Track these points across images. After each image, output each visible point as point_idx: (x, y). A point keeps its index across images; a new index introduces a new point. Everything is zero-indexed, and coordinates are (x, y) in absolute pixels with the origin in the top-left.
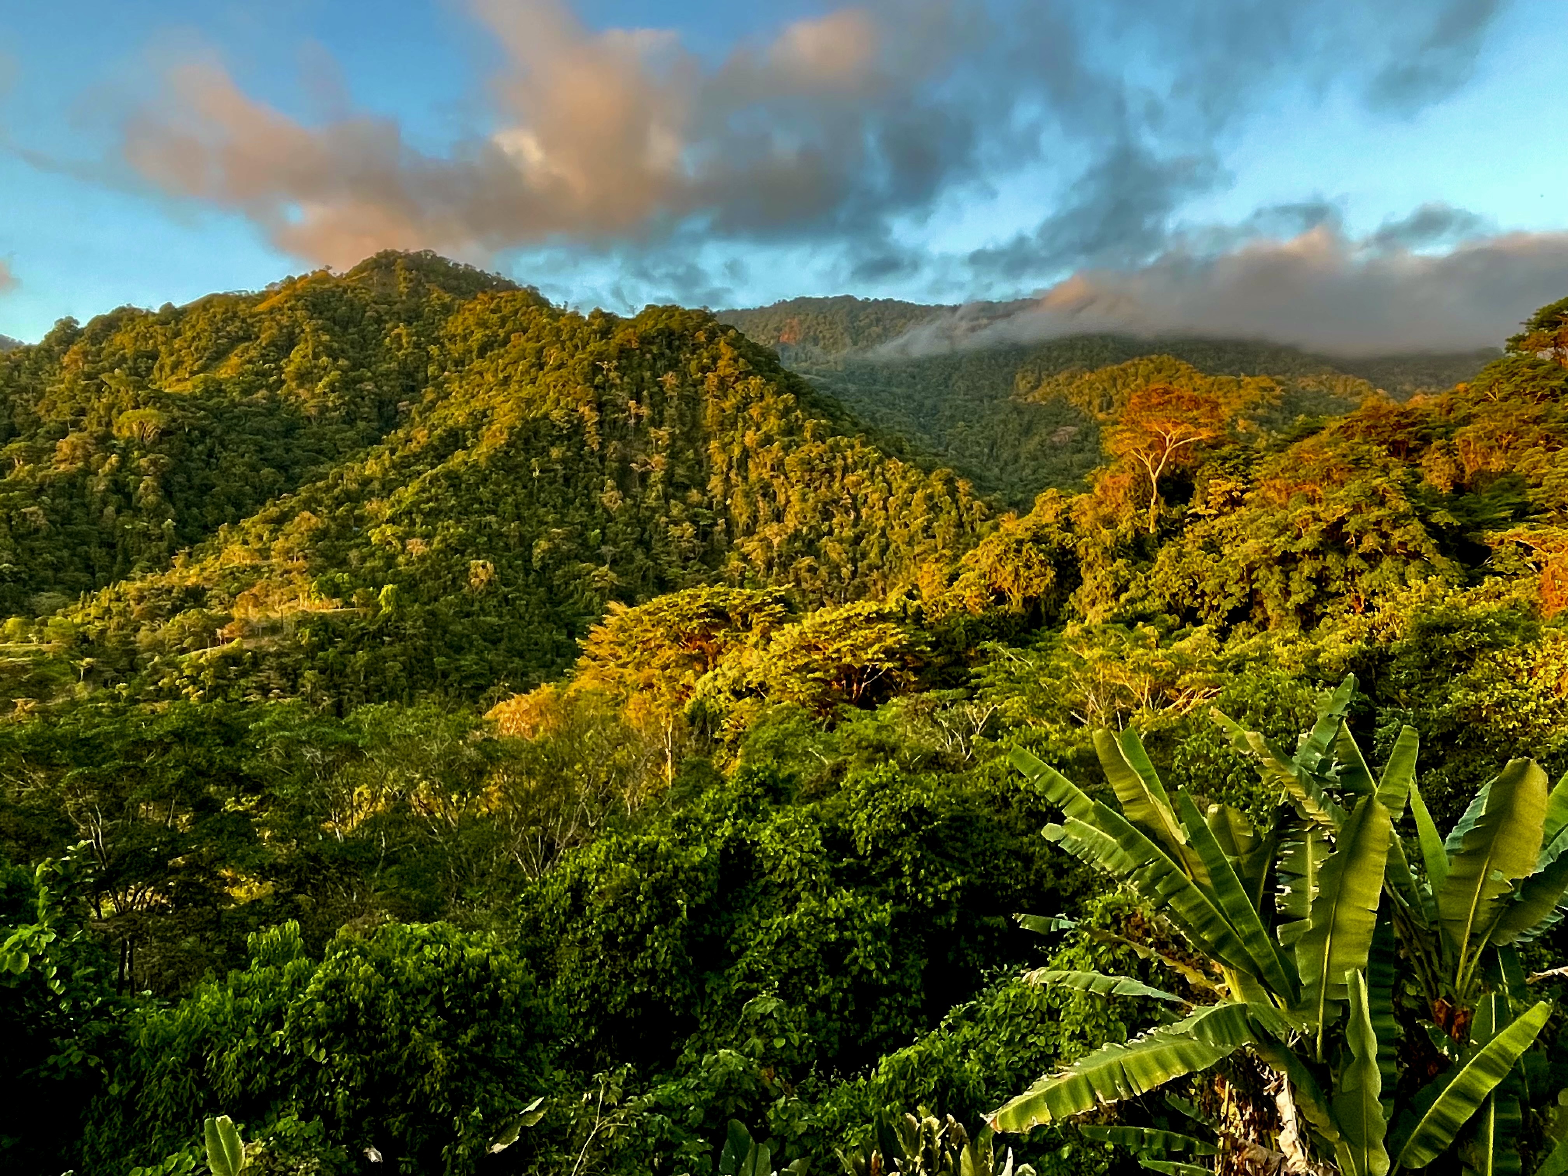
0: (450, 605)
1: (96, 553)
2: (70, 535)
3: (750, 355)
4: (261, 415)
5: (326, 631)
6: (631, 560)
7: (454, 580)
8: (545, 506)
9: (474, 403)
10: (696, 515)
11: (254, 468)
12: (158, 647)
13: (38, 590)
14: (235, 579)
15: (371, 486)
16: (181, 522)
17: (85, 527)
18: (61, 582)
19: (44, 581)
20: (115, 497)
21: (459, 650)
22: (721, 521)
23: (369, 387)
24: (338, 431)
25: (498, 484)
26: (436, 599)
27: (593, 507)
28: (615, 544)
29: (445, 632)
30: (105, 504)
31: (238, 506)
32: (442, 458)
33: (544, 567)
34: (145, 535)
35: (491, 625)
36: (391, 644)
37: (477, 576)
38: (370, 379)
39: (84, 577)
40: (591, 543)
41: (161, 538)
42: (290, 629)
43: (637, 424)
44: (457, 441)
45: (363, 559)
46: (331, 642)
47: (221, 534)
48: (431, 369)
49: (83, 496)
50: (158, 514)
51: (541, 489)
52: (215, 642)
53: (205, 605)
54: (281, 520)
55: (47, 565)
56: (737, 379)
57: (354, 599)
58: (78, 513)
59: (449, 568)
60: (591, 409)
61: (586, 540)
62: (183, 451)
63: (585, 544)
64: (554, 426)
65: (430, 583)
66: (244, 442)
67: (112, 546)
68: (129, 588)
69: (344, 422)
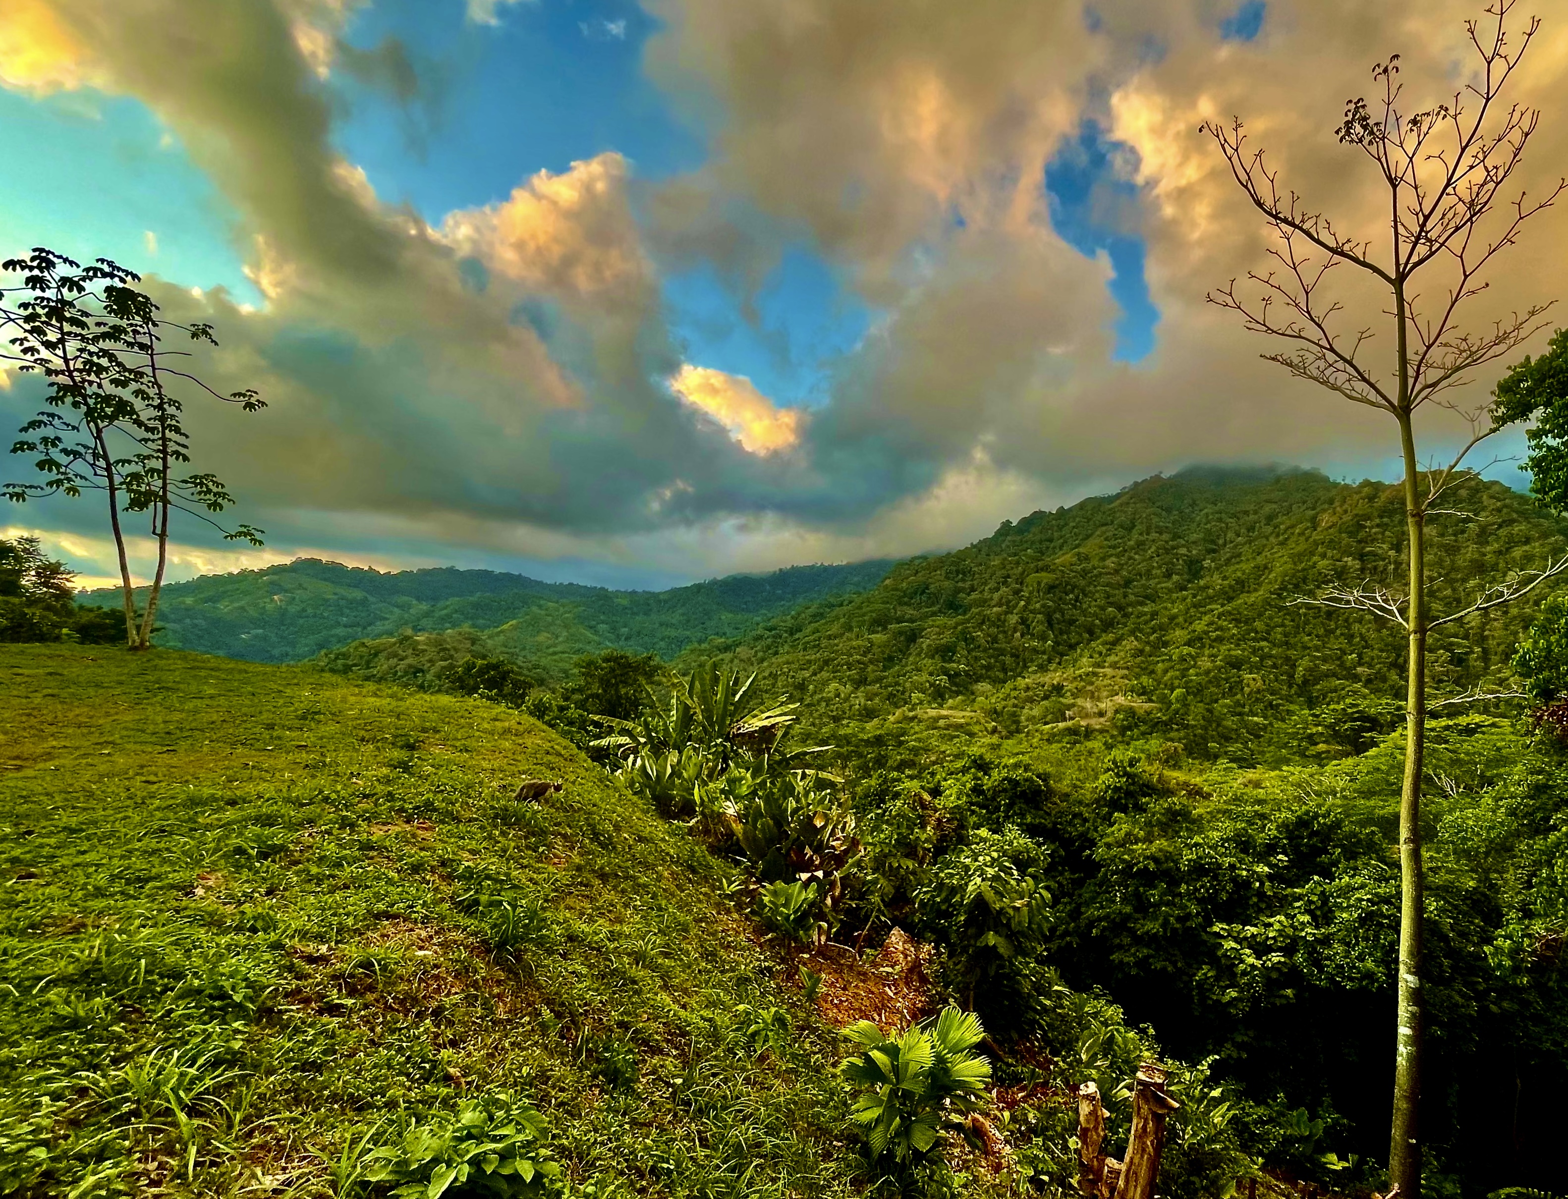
0: (1225, 706)
1: (1008, 660)
2: (995, 649)
3: (1515, 505)
4: (1109, 573)
5: (1133, 718)
6: (1384, 679)
7: (1231, 688)
8: (1309, 635)
9: (1259, 558)
10: (1452, 644)
11: (1103, 609)
12: (1031, 719)
13: (977, 681)
14: (1082, 680)
15: (1176, 621)
16: (1057, 643)
17: (1004, 646)
18: (989, 677)
19: (981, 676)
20: (1020, 627)
21: (1228, 739)
22: (1477, 649)
23: (1183, 551)
24: (1159, 583)
25: (1271, 618)
26: (1216, 701)
27: (1352, 636)
28: (1370, 666)
29: (1219, 725)
30: (1015, 631)
31: (1091, 633)
32: (1230, 599)
33: (1306, 682)
34: (1035, 650)
35: (1257, 724)
36: (1177, 730)
37: (1248, 686)
38: (1183, 546)
39: (1001, 676)
40: (1348, 664)
41: (1044, 653)
42: (1110, 714)
43: (1396, 569)
44: (1244, 587)
45: (1166, 671)
46: (1137, 726)
47: (1079, 651)
48: (1230, 535)
49: (1004, 626)
50: (1043, 638)
51: (1307, 622)
52: (1065, 720)
53: (1062, 696)
54: (1115, 643)
55: (983, 667)
56: (1500, 526)
57: (1154, 698)
58: (1001, 636)
59: (1227, 680)
60: (1354, 559)
61: (1342, 663)
62: (1060, 599)
63: (1342, 665)
64: (1320, 574)
65: (1213, 689)
66: (1097, 591)
67: (1018, 657)
68: (1021, 682)
69: (1164, 577)
